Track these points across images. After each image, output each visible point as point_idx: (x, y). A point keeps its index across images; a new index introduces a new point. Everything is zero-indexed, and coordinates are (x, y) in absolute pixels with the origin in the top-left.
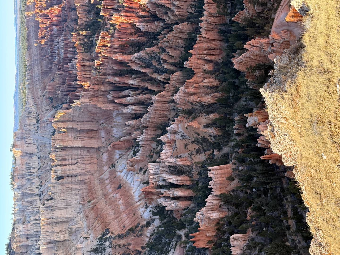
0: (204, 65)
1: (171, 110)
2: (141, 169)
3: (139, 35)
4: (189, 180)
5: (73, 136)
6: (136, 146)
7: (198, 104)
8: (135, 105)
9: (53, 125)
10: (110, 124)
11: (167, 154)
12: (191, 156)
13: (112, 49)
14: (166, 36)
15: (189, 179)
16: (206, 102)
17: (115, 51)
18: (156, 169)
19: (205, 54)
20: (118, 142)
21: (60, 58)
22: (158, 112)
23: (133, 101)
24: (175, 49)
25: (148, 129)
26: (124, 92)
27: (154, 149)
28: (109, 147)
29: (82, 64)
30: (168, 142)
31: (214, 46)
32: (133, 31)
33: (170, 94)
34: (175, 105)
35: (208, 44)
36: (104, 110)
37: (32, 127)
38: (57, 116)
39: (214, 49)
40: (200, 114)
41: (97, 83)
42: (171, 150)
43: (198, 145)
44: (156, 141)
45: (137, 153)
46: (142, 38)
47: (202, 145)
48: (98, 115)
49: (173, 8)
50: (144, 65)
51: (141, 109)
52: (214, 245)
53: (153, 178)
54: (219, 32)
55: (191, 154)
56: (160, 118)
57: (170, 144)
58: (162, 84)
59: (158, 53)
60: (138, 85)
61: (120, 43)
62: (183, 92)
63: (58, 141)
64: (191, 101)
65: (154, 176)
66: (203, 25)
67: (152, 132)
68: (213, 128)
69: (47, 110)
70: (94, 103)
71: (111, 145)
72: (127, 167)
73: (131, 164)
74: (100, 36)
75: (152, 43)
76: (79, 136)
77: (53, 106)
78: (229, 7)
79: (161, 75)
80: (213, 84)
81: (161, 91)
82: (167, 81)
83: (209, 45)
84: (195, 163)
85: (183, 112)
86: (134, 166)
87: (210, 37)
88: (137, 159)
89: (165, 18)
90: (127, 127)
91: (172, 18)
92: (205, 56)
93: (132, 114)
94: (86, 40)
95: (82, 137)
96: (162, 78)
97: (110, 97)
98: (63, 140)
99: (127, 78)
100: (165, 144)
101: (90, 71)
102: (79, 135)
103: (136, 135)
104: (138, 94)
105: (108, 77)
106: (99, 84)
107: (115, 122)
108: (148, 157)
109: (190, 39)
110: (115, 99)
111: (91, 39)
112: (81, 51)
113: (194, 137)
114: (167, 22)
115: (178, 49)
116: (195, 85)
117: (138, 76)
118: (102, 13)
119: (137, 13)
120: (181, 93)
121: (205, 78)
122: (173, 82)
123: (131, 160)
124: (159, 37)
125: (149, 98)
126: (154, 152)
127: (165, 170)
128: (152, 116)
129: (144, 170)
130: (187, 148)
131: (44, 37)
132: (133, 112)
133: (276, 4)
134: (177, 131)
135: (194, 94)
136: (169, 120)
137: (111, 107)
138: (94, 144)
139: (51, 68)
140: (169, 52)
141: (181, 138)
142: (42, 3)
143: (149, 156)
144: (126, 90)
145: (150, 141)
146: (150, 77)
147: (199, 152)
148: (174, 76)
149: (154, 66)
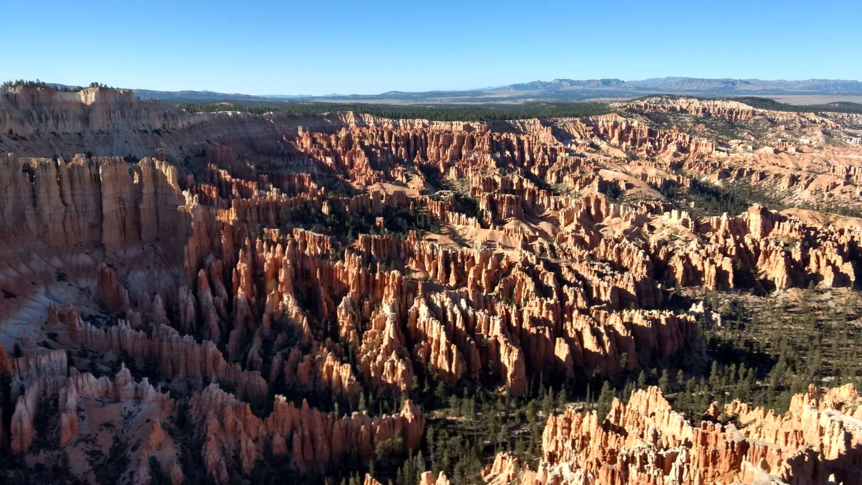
0: (282, 436)
1: (189, 382)
2: (53, 336)
3: (331, 303)
4: (22, 446)
5: (124, 196)
6: (109, 319)
7: (202, 435)
8: (196, 308)
9: (145, 160)
10: (155, 263)
11: (87, 388)
12: (83, 440)
13: (300, 258)
15: (26, 446)
16: (207, 453)
17: (298, 263)
18: (53, 370)
19: (303, 433)
20: (115, 284)
21: (280, 168)
22: (182, 357)
23: (204, 303)
24: (310, 373)
25: (147, 341)
26: (222, 286)
27: (102, 357)
28: (104, 265)
29: (270, 207)
30: (115, 385)
31: (319, 447)
32: (336, 293)
33: (222, 375)
34: (200, 388)
35: (321, 435)
36: (183, 250)
37: (145, 122)
38: (164, 165)
39: (314, 450)
40: (179, 444)
41: (236, 234)
42: (97, 396)
43: (110, 452)
44: (119, 361)
45: (92, 324)
47: (110, 461)
48: (172, 239)
50: (276, 319)
51: (188, 320)
53: (28, 366)
54: (345, 453)
55: (87, 442)
56: (169, 362)
57: (111, 390)
58: (242, 356)
59: (301, 342)
60: (236, 312)
61: (312, 272)
62: (225, 400)
63: (113, 168)
64: (209, 421)
65: (33, 367)
67: (141, 349)
68: (150, 477)
69: (181, 148)
70: (195, 232)
71: (108, 270)
72: (57, 307)
73: (65, 313)
74: (322, 235)
75: (318, 329)
76: (125, 208)
77: (190, 158)
79: (259, 352)
80: (246, 459)
81: (226, 356)
82: (248, 365)
83: (320, 438)
84: (65, 453)
85: (186, 407)
86: (62, 321)
87: (334, 438)
88: (78, 325)
90: (148, 297)
92: (300, 433)
93: (177, 305)
94: (313, 210)
95: (123, 213)
96: (253, 355)
97: (210, 259)
98: (115, 178)
99: (250, 289)
100: (111, 380)
101: (259, 221)
102: (127, 205)
103: (131, 319)
104: (218, 312)
105: (249, 254)
106: (233, 238)
107: (160, 272)
108: (83, 347)
110: (206, 269)
111: (317, 220)
112: (293, 203)
113: (128, 439)
114: (356, 350)
115: (310, 379)
116: (240, 423)
117: (256, 309)
118: (360, 236)
119: (367, 296)
120: (223, 398)
121: (255, 440)
122: (246, 379)
123: (75, 313)
124: (329, 339)
125: (212, 336)
126: (93, 358)
127: (49, 387)
128: (174, 344)
129: (51, 341)
130: (101, 430)
131: (314, 141)
132: (182, 307)
134: (142, 401)
136: (169, 381)
137: (189, 262)
138: (111, 235)
139: (261, 153)
140: (304, 363)
141: (126, 413)
142: (370, 139)
143: (84, 350)
144: (226, 288)
145: (120, 346)
146: (254, 332)
147: (93, 457)
148: (257, 378)
149: (276, 337)
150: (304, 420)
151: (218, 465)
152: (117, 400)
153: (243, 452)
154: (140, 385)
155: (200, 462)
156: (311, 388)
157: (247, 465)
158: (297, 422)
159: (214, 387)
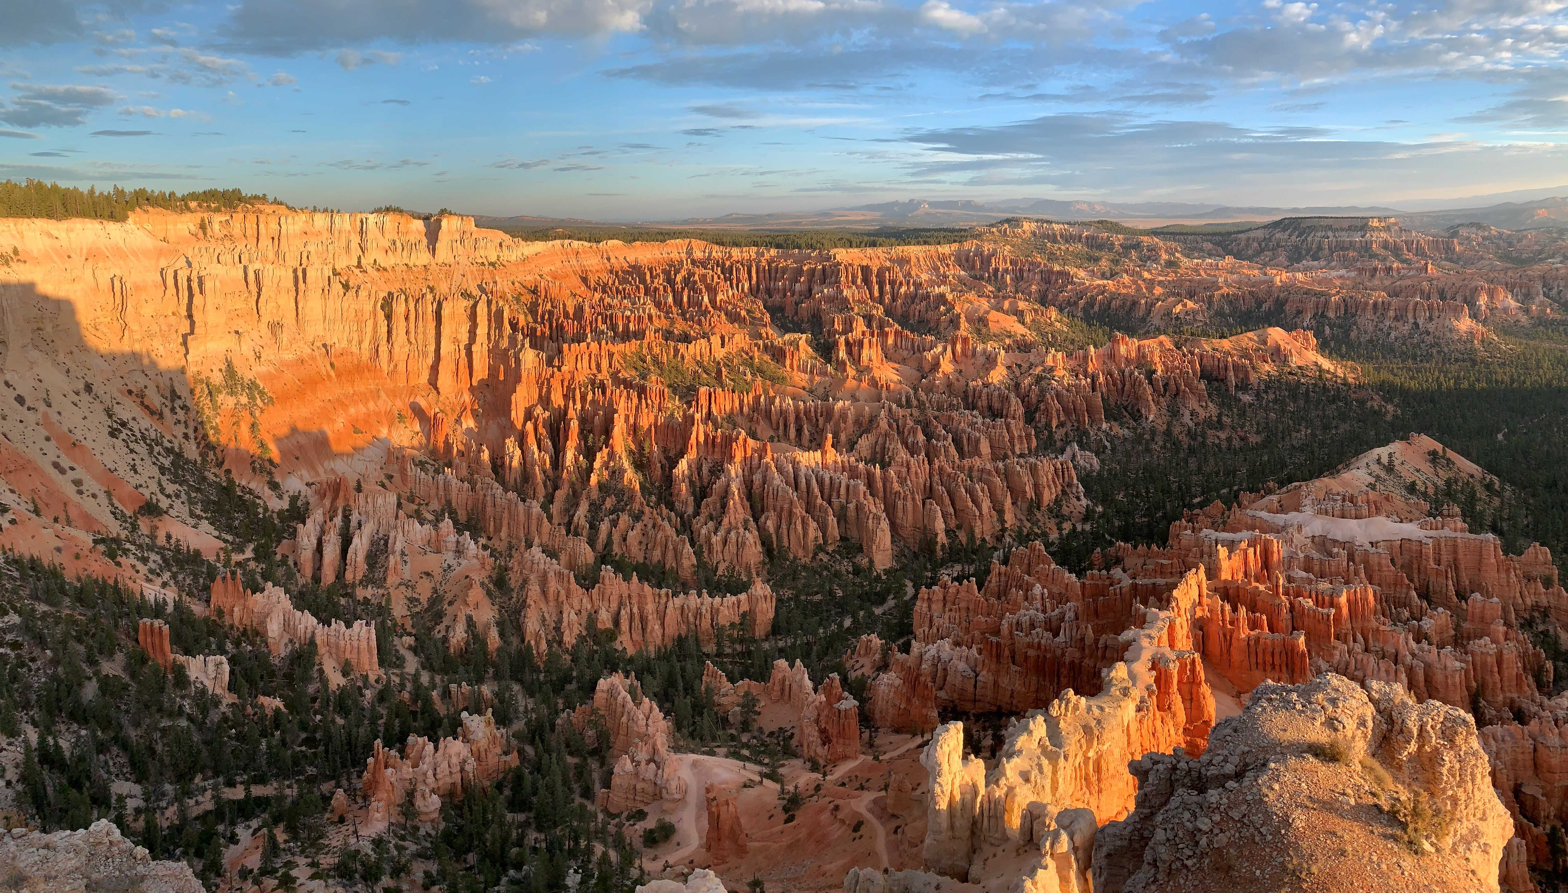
0: (607, 611)
1: (510, 540)
2: (389, 477)
3: (665, 463)
4: (355, 575)
6: (437, 466)
7: (521, 601)
8: (521, 465)
11: (412, 533)
14: (666, 523)
15: (358, 578)
16: (527, 620)
18: (386, 510)
20: (445, 430)
22: (506, 515)
23: (528, 459)
24: (641, 543)
25: (471, 493)
27: (427, 504)
28: (437, 410)
30: (437, 535)
32: (671, 453)
33: (544, 538)
34: (522, 549)
36: (511, 399)
39: (643, 630)
42: (420, 543)
44: (443, 511)
45: (421, 470)
46: (659, 472)
49: (721, 533)
50: (604, 481)
51: (513, 476)
52: (214, 621)
54: (680, 635)
56: (492, 517)
57: (433, 540)
58: (567, 520)
59: (631, 507)
60: (563, 469)
62: (547, 567)
64: (529, 585)
66: (693, 600)
67: (464, 501)
70: (524, 379)
71: (440, 415)
73: (400, 455)
75: (650, 494)
76: (459, 350)
77: (522, 295)
78: (734, 650)
79: (585, 516)
80: (567, 632)
81: (550, 518)
82: (573, 529)
83: (650, 617)
85: (505, 569)
88: (409, 469)
89: (701, 518)
90: (475, 447)
91: (704, 531)
93: (503, 458)
95: (457, 355)
96: (579, 519)
97: (538, 411)
98: (454, 316)
99: (578, 445)
100: (434, 529)
102: (461, 347)
103: (456, 468)
104: (544, 470)
105: (578, 406)
107: (487, 422)
108: (411, 491)
109: (664, 573)
110: (533, 421)
114: (694, 521)
116: (563, 592)
120: (545, 563)
121: (579, 613)
122: (570, 545)
124: (664, 507)
125: (536, 495)
126: (420, 504)
127: (381, 528)
128: (498, 500)
130: (422, 578)
132: (507, 458)
133: (745, 752)
134: (462, 555)
135: (544, 593)
136: (490, 536)
137: (517, 414)
138: (445, 377)
139: (595, 289)
140: (635, 531)
141: (446, 565)
143: (412, 495)
144: (552, 443)
145: (445, 496)
146: (581, 494)
149: (604, 501)
150: (634, 595)
151: (537, 634)
152: (438, 552)
153: (565, 624)
154: (461, 539)
155: (519, 629)
156: (641, 561)
157: (569, 639)
158: (625, 595)
159: (536, 551)
